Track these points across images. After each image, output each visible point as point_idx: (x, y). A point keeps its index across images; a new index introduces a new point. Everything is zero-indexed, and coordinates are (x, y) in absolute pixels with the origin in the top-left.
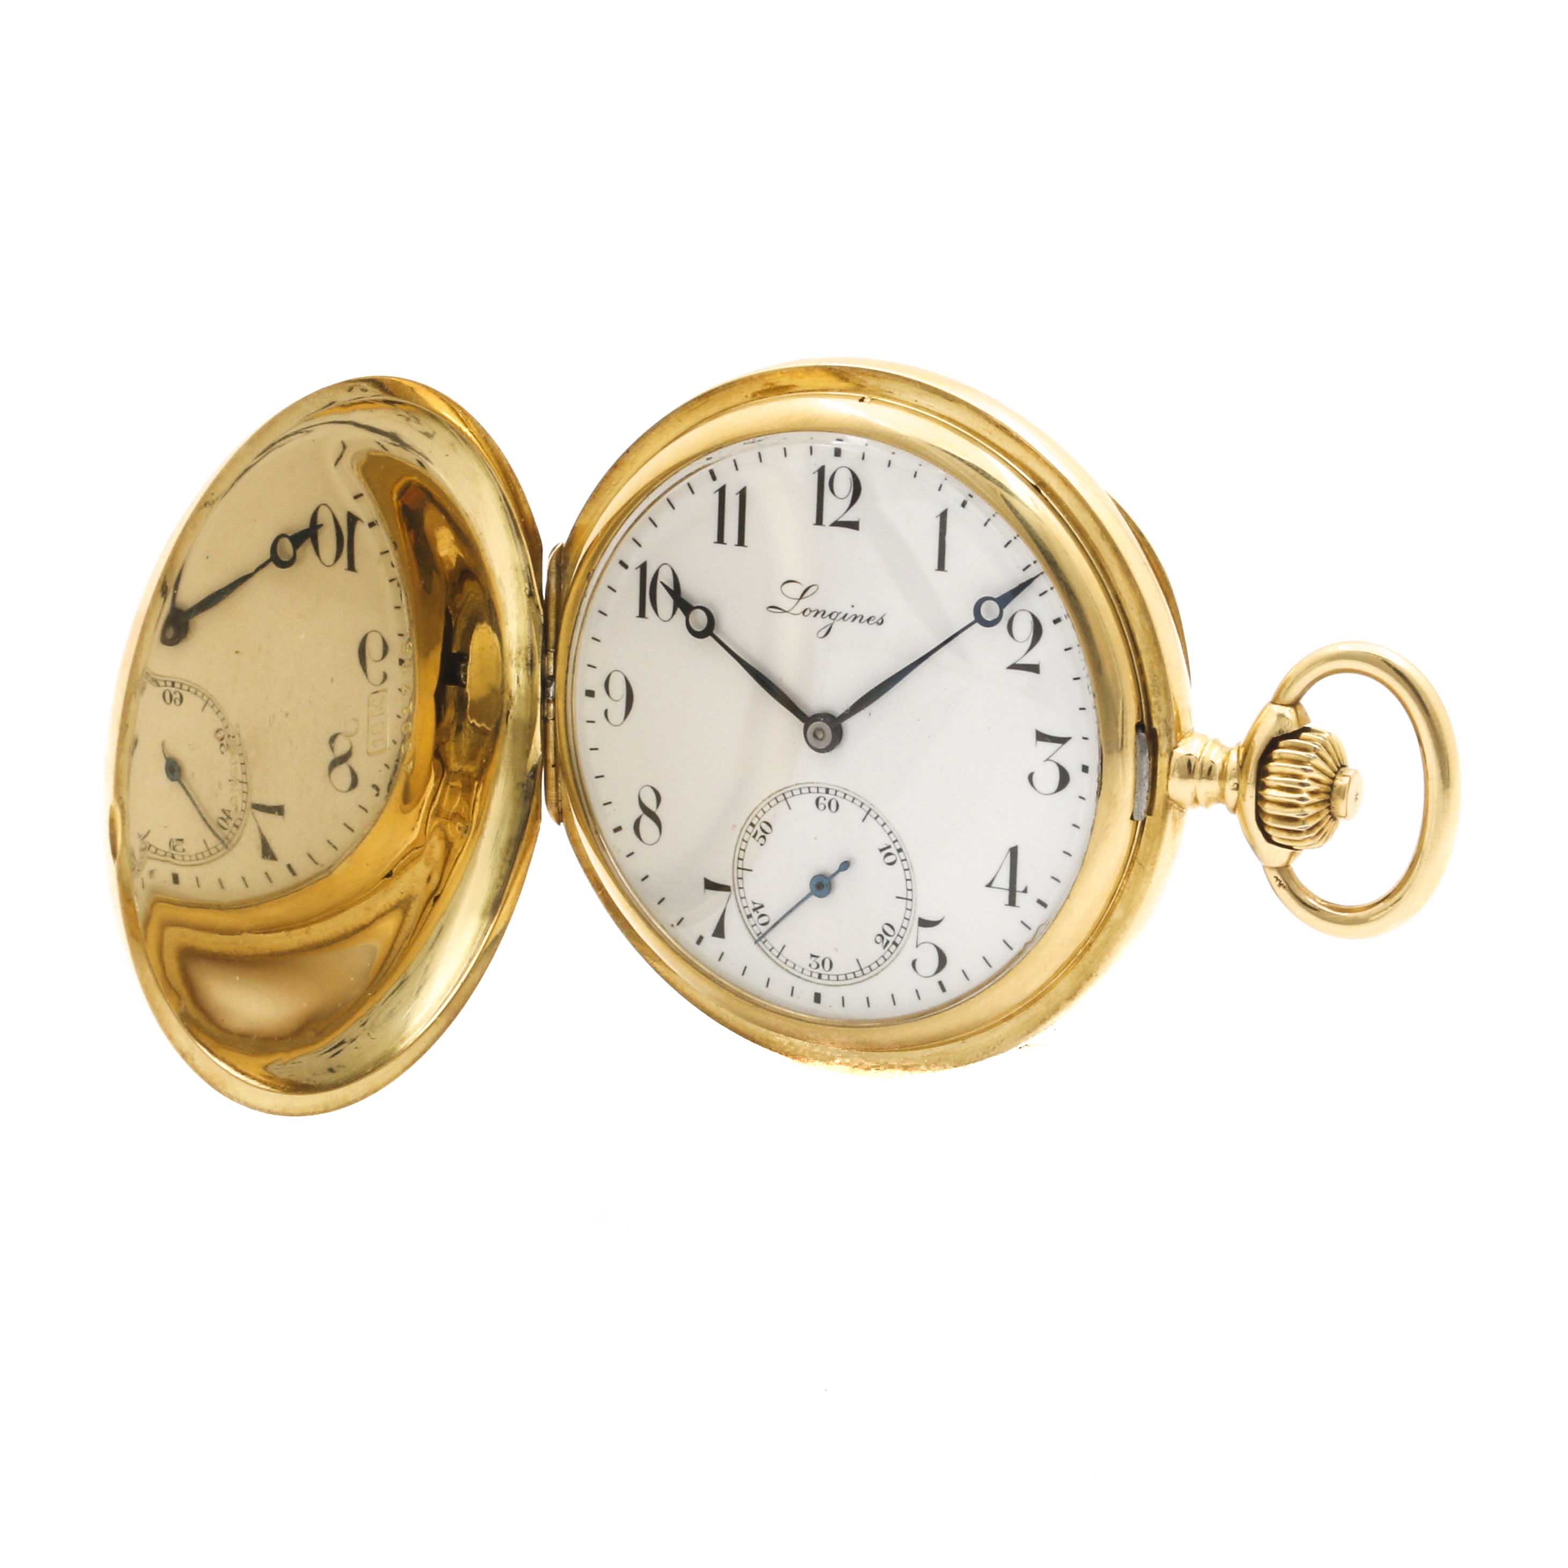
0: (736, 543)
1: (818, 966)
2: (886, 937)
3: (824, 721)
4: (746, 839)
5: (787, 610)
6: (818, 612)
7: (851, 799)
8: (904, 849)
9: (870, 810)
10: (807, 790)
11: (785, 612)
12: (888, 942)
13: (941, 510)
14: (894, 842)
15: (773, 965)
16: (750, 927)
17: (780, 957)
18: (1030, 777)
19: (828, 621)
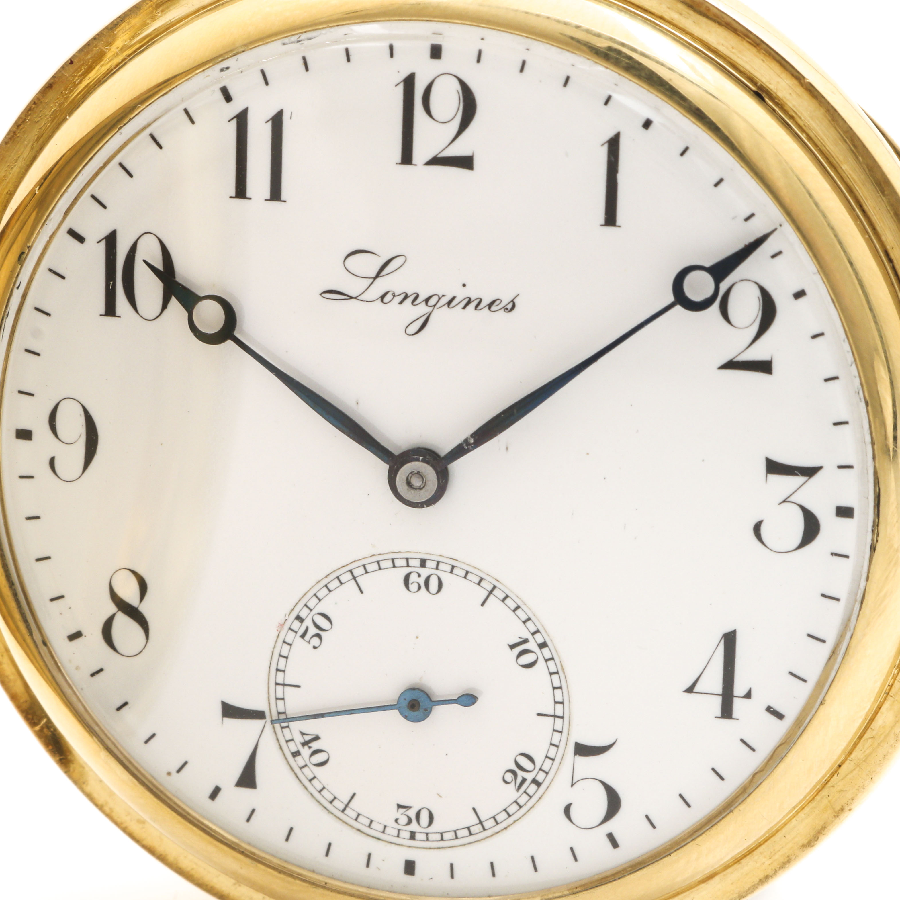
0: (268, 196)
1: (410, 821)
2: (520, 773)
3: (423, 461)
4: (289, 640)
5: (354, 296)
6: (406, 297)
7: (463, 573)
8: (549, 643)
9: (495, 587)
10: (389, 564)
11: (352, 298)
12: (524, 780)
13: (610, 134)
14: (533, 634)
15: (338, 825)
16: (297, 770)
17: (348, 811)
18: (757, 529)
19: (422, 309)
